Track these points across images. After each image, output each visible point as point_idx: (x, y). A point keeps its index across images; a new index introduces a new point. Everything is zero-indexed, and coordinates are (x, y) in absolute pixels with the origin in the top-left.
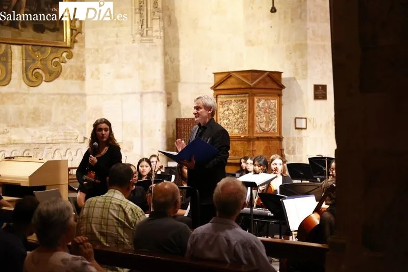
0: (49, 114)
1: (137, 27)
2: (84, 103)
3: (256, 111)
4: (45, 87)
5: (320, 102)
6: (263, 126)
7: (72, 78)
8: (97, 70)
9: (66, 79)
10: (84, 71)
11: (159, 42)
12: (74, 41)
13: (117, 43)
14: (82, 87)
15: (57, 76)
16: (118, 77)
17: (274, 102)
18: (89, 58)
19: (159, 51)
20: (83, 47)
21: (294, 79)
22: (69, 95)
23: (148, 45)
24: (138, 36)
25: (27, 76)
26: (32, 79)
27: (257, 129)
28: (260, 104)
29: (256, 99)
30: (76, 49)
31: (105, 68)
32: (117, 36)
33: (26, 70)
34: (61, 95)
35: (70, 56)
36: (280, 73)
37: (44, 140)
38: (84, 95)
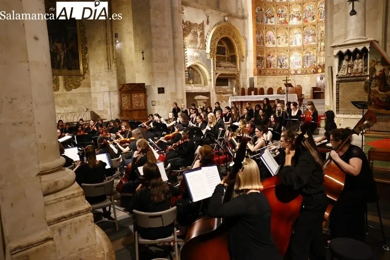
0: (76, 101)
1: (106, 66)
2: (91, 96)
3: (133, 99)
4: (74, 91)
5: (161, 95)
6: (137, 105)
7: (85, 87)
8: (94, 83)
9: (82, 87)
10: (90, 83)
11: (115, 72)
12: (85, 73)
13: (100, 73)
14: (90, 90)
15: (79, 86)
16: (101, 85)
17: (142, 95)
18: (92, 79)
19: (115, 75)
20: (89, 74)
21: (151, 86)
22: (84, 93)
23: (111, 73)
24: (107, 70)
25: (66, 87)
26: (68, 88)
27: (134, 106)
28: (135, 96)
29: (133, 95)
30: (86, 76)
31: (97, 82)
32: (100, 70)
33: (65, 84)
34: (81, 93)
35: (84, 78)
36: (144, 84)
37: (69, 111)
38: (91, 93)
